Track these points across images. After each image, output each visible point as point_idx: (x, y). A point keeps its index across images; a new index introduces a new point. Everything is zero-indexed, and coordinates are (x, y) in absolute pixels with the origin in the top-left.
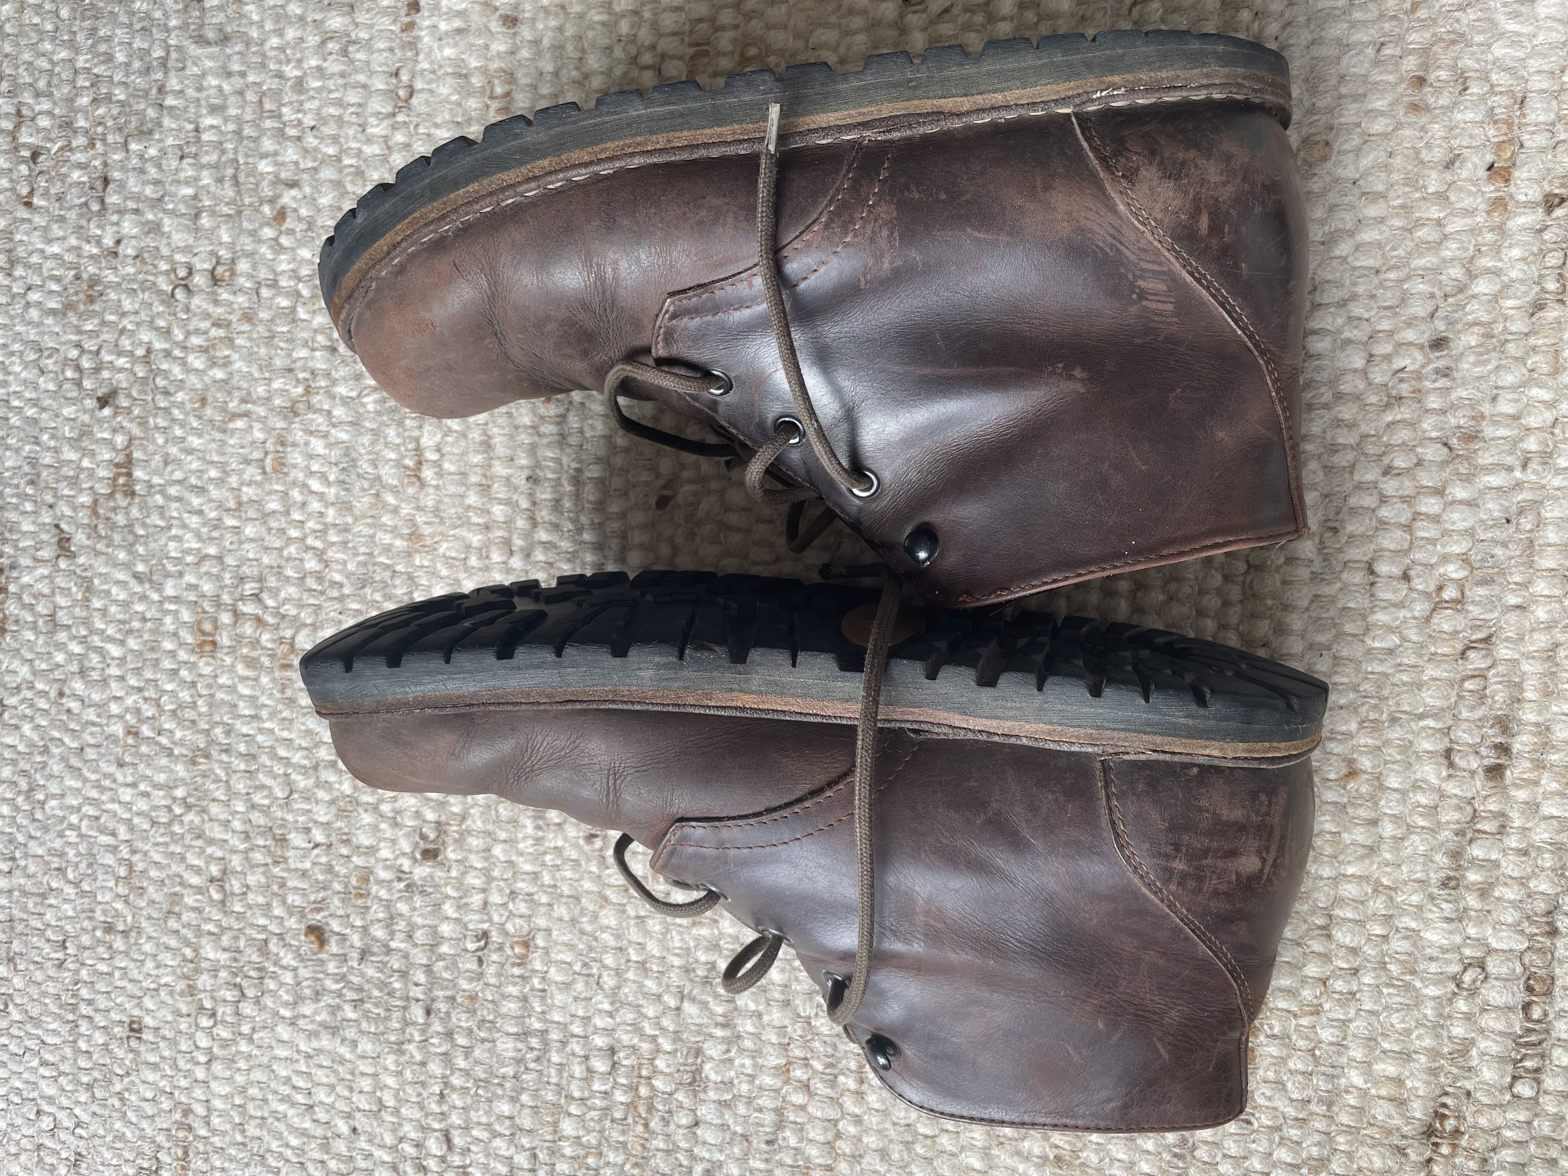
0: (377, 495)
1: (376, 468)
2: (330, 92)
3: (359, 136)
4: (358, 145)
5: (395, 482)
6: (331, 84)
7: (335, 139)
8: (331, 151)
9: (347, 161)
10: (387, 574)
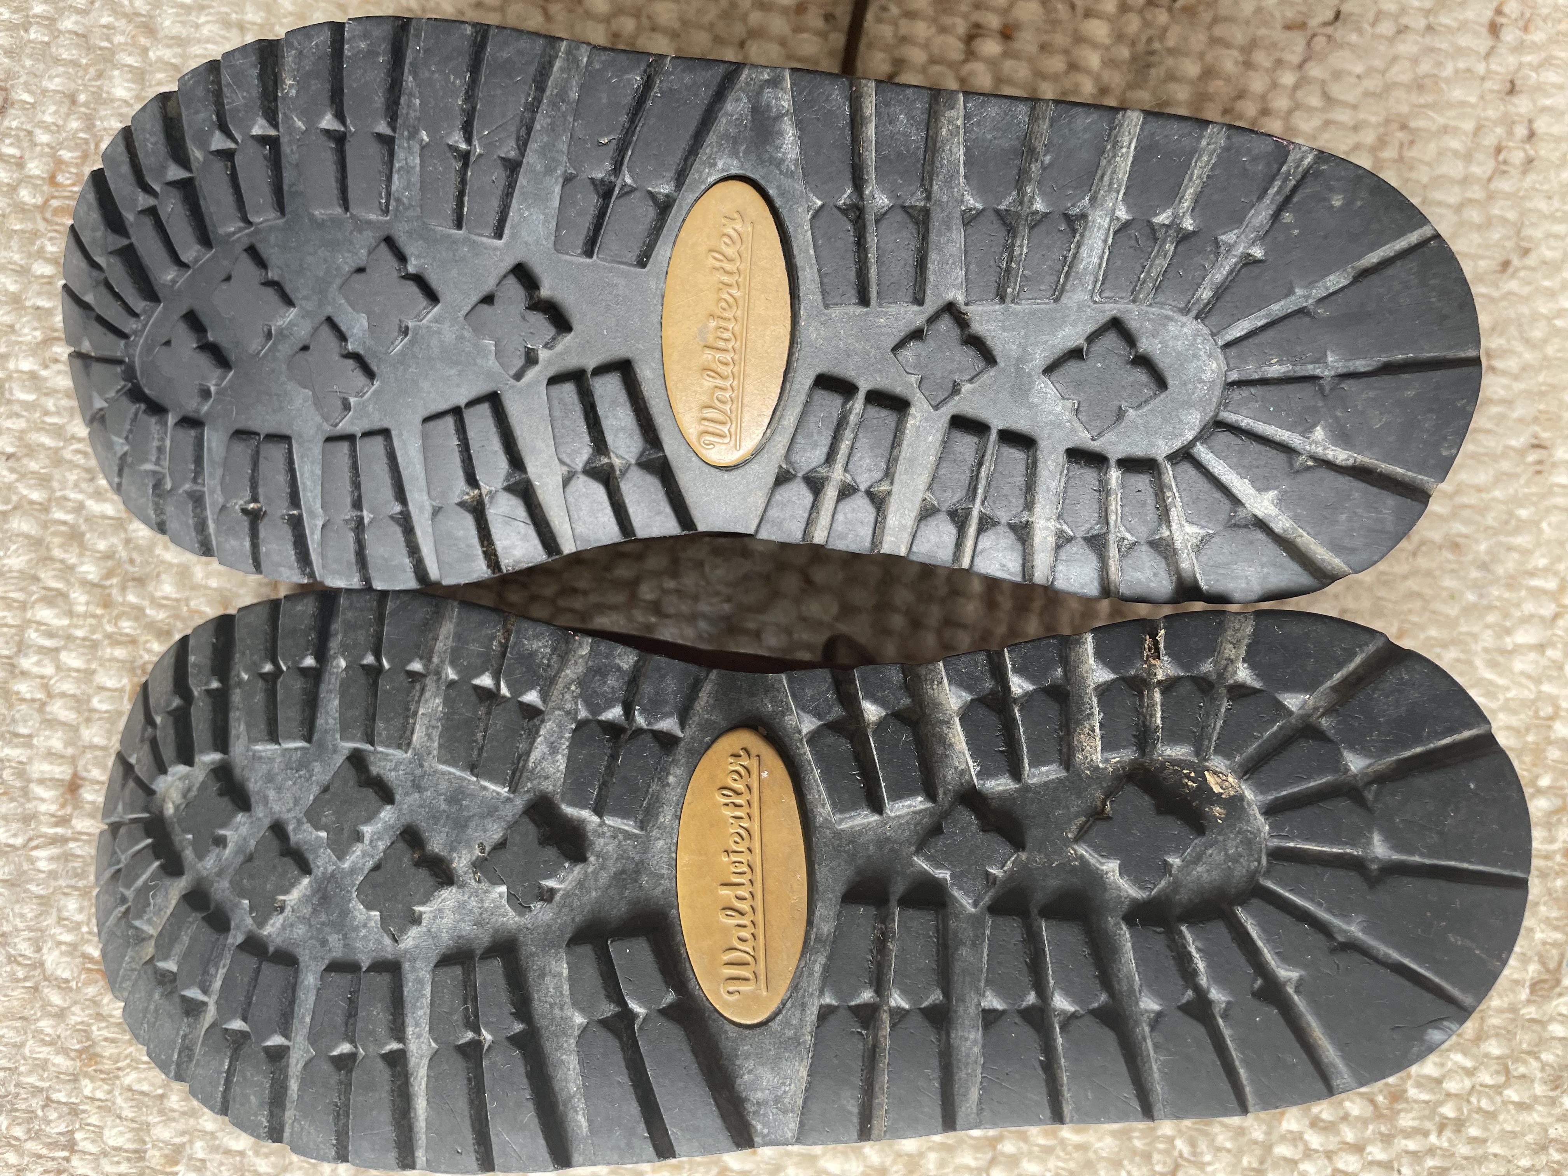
0: (36, 989)
1: (39, 950)
2: (46, 413)
3: (84, 485)
4: (80, 497)
5: (66, 975)
6: (50, 404)
7: (44, 481)
8: (36, 496)
9: (59, 515)
10: (36, 1103)
